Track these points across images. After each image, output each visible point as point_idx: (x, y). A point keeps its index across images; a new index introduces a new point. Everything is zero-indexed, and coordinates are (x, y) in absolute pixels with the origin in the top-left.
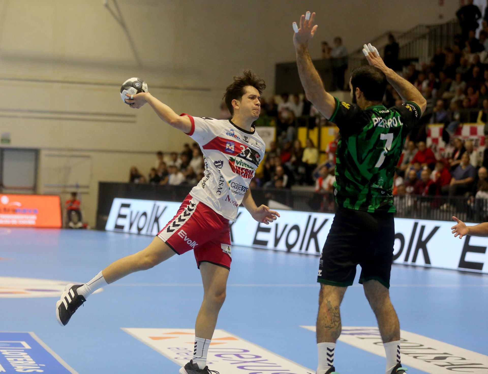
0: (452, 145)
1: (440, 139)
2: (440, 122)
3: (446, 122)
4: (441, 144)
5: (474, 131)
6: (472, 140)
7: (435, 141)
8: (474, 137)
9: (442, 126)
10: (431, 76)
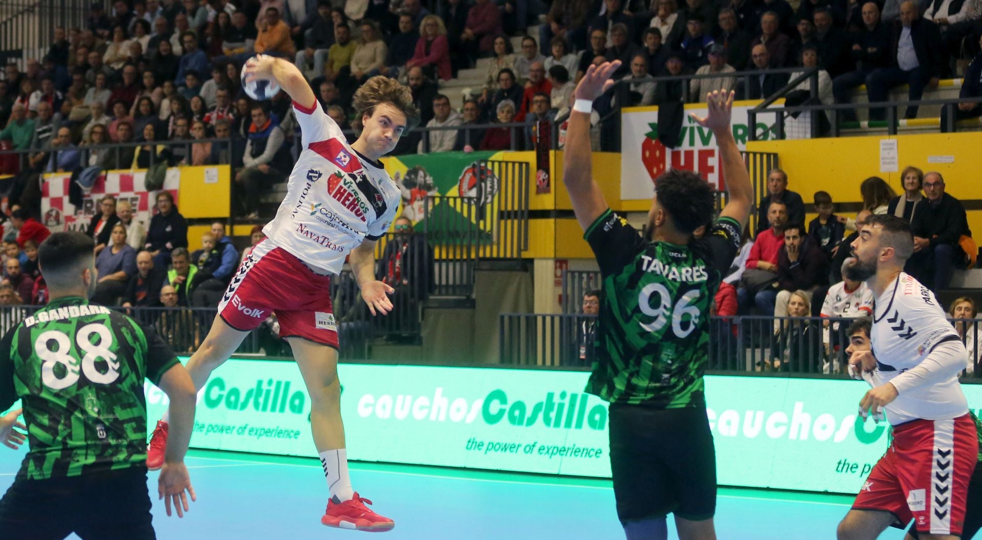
0: (88, 211)
1: (66, 199)
2: (66, 168)
3: (75, 167)
4: (68, 209)
5: (126, 184)
6: (125, 199)
7: (57, 202)
8: (129, 195)
9: (69, 175)
10: (45, 84)
